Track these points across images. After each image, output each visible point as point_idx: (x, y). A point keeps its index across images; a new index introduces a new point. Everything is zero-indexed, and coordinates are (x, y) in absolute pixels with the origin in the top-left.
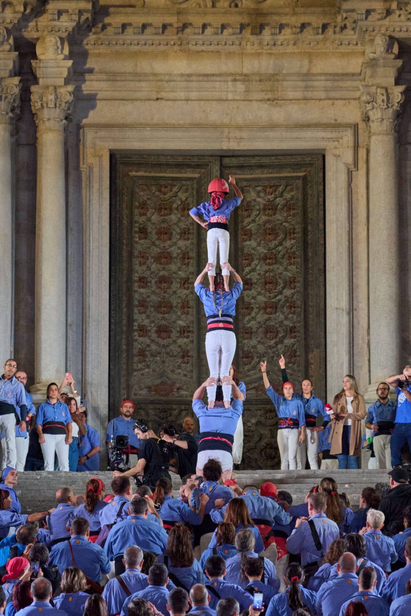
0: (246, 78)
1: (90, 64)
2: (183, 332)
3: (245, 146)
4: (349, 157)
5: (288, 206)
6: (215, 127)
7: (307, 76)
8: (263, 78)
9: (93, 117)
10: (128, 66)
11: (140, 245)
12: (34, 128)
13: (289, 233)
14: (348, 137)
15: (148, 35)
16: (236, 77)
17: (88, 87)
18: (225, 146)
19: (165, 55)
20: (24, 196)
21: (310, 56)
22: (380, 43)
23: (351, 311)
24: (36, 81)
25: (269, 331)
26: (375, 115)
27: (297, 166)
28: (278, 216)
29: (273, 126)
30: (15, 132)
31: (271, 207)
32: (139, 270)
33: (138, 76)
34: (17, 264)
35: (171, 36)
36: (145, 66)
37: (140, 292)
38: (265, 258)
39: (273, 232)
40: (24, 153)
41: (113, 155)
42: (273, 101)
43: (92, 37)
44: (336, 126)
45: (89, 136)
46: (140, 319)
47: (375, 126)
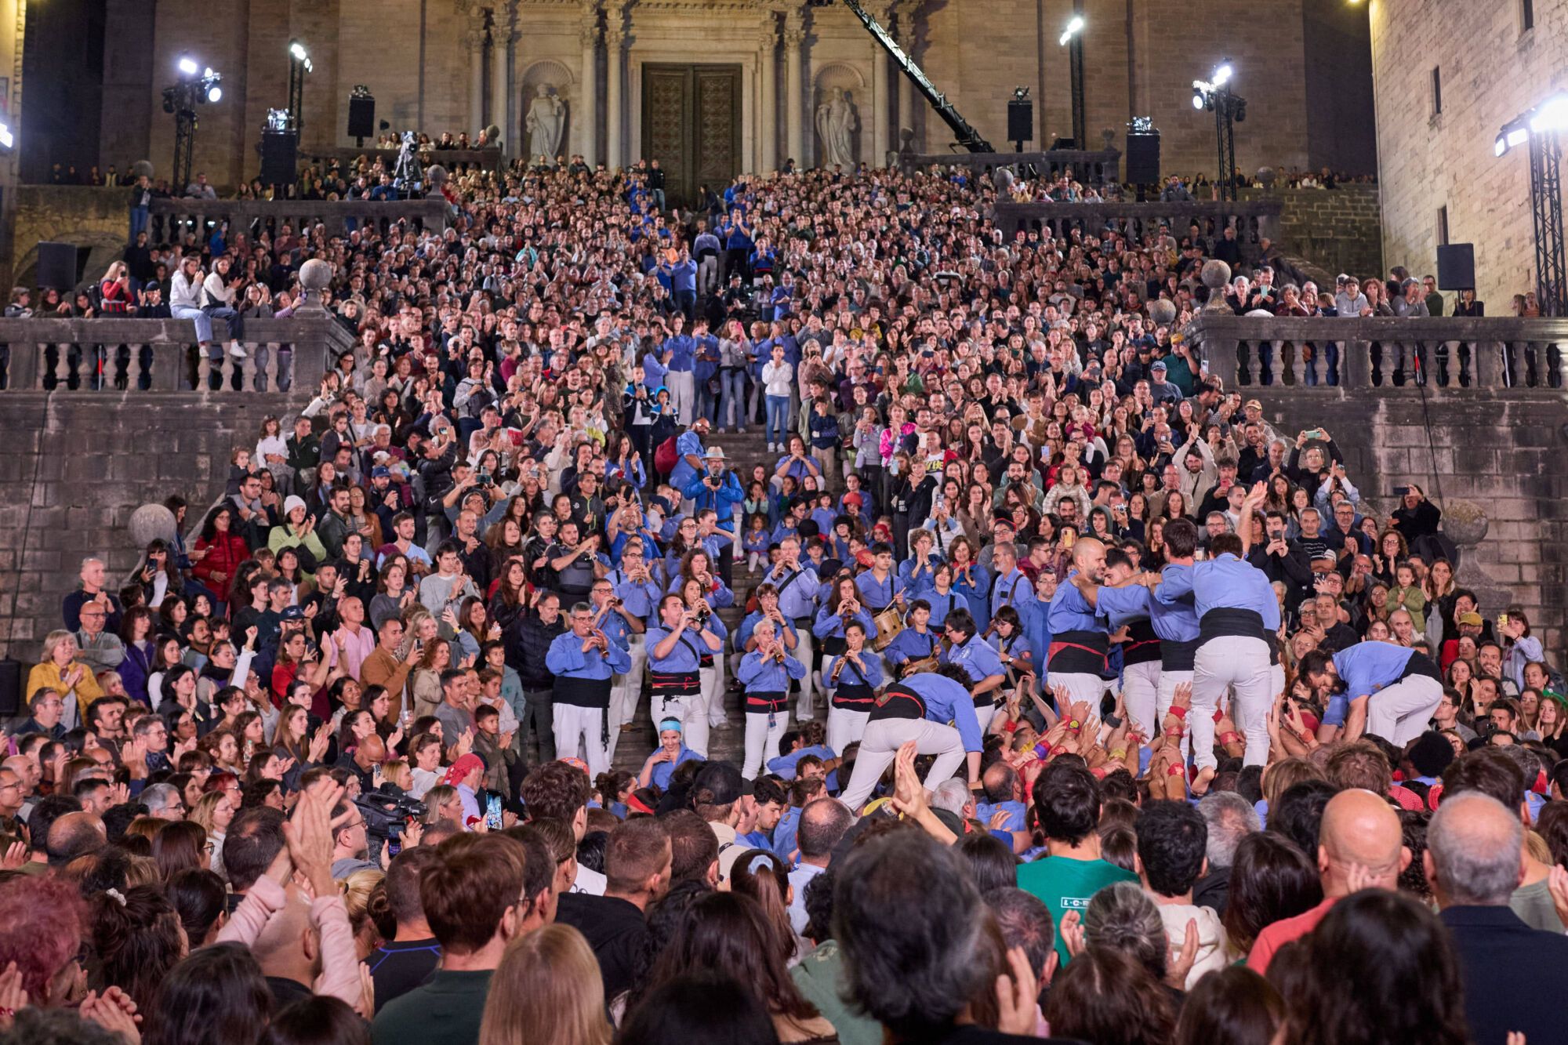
0: (705, 29)
1: (633, 21)
2: (676, 147)
3: (705, 61)
4: (753, 67)
5: (725, 89)
6: (692, 52)
7: (734, 29)
8: (713, 30)
9: (634, 47)
10: (650, 23)
11: (656, 106)
12: (606, 51)
13: (725, 102)
14: (753, 57)
15: (660, 9)
16: (701, 29)
17: (632, 32)
18: (696, 61)
19: (666, 18)
20: (601, 84)
21: (735, 19)
22: (768, 14)
23: (754, 138)
24: (606, 29)
25: (716, 147)
26: (766, 47)
27: (728, 71)
28: (721, 94)
29: (717, 52)
30: (597, 53)
31: (717, 90)
32: (655, 118)
33: (655, 28)
34: (597, 115)
35: (670, 8)
36: (658, 23)
37: (656, 129)
38: (713, 114)
39: (718, 102)
40: (601, 63)
41: (644, 65)
42: (719, 40)
43: (633, 9)
44: (746, 52)
45: (632, 56)
46: (655, 141)
47: (766, 53)
